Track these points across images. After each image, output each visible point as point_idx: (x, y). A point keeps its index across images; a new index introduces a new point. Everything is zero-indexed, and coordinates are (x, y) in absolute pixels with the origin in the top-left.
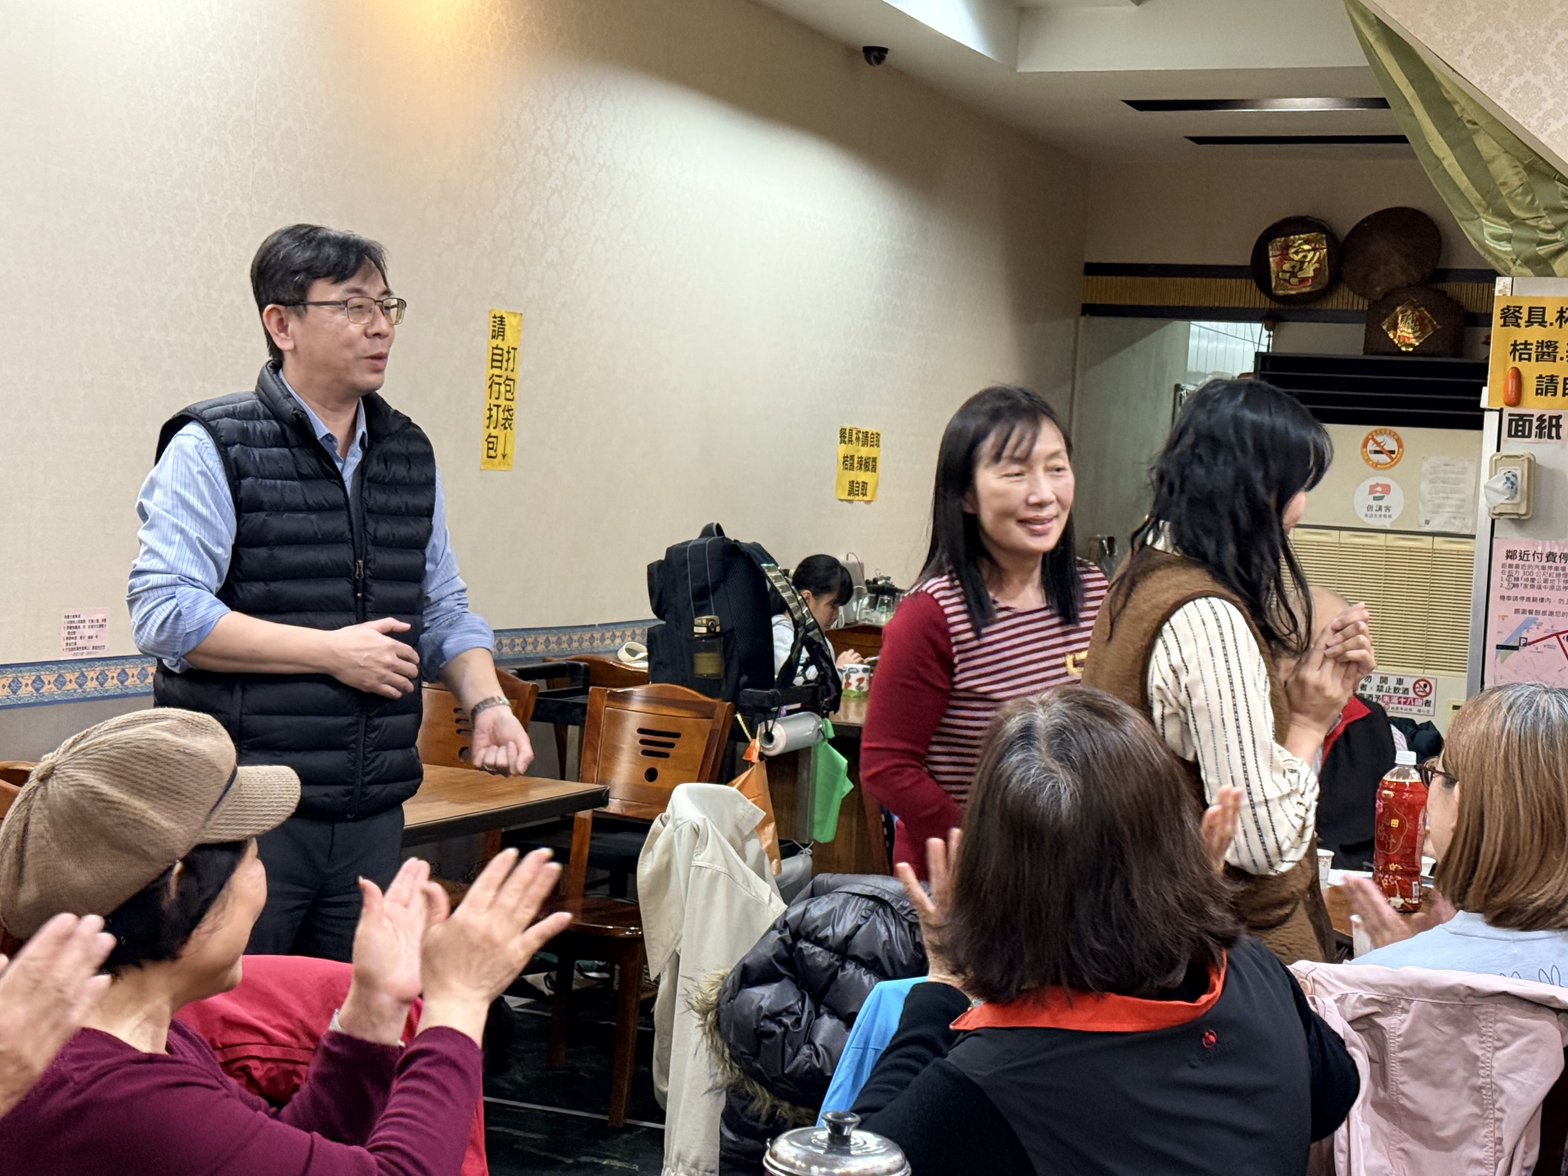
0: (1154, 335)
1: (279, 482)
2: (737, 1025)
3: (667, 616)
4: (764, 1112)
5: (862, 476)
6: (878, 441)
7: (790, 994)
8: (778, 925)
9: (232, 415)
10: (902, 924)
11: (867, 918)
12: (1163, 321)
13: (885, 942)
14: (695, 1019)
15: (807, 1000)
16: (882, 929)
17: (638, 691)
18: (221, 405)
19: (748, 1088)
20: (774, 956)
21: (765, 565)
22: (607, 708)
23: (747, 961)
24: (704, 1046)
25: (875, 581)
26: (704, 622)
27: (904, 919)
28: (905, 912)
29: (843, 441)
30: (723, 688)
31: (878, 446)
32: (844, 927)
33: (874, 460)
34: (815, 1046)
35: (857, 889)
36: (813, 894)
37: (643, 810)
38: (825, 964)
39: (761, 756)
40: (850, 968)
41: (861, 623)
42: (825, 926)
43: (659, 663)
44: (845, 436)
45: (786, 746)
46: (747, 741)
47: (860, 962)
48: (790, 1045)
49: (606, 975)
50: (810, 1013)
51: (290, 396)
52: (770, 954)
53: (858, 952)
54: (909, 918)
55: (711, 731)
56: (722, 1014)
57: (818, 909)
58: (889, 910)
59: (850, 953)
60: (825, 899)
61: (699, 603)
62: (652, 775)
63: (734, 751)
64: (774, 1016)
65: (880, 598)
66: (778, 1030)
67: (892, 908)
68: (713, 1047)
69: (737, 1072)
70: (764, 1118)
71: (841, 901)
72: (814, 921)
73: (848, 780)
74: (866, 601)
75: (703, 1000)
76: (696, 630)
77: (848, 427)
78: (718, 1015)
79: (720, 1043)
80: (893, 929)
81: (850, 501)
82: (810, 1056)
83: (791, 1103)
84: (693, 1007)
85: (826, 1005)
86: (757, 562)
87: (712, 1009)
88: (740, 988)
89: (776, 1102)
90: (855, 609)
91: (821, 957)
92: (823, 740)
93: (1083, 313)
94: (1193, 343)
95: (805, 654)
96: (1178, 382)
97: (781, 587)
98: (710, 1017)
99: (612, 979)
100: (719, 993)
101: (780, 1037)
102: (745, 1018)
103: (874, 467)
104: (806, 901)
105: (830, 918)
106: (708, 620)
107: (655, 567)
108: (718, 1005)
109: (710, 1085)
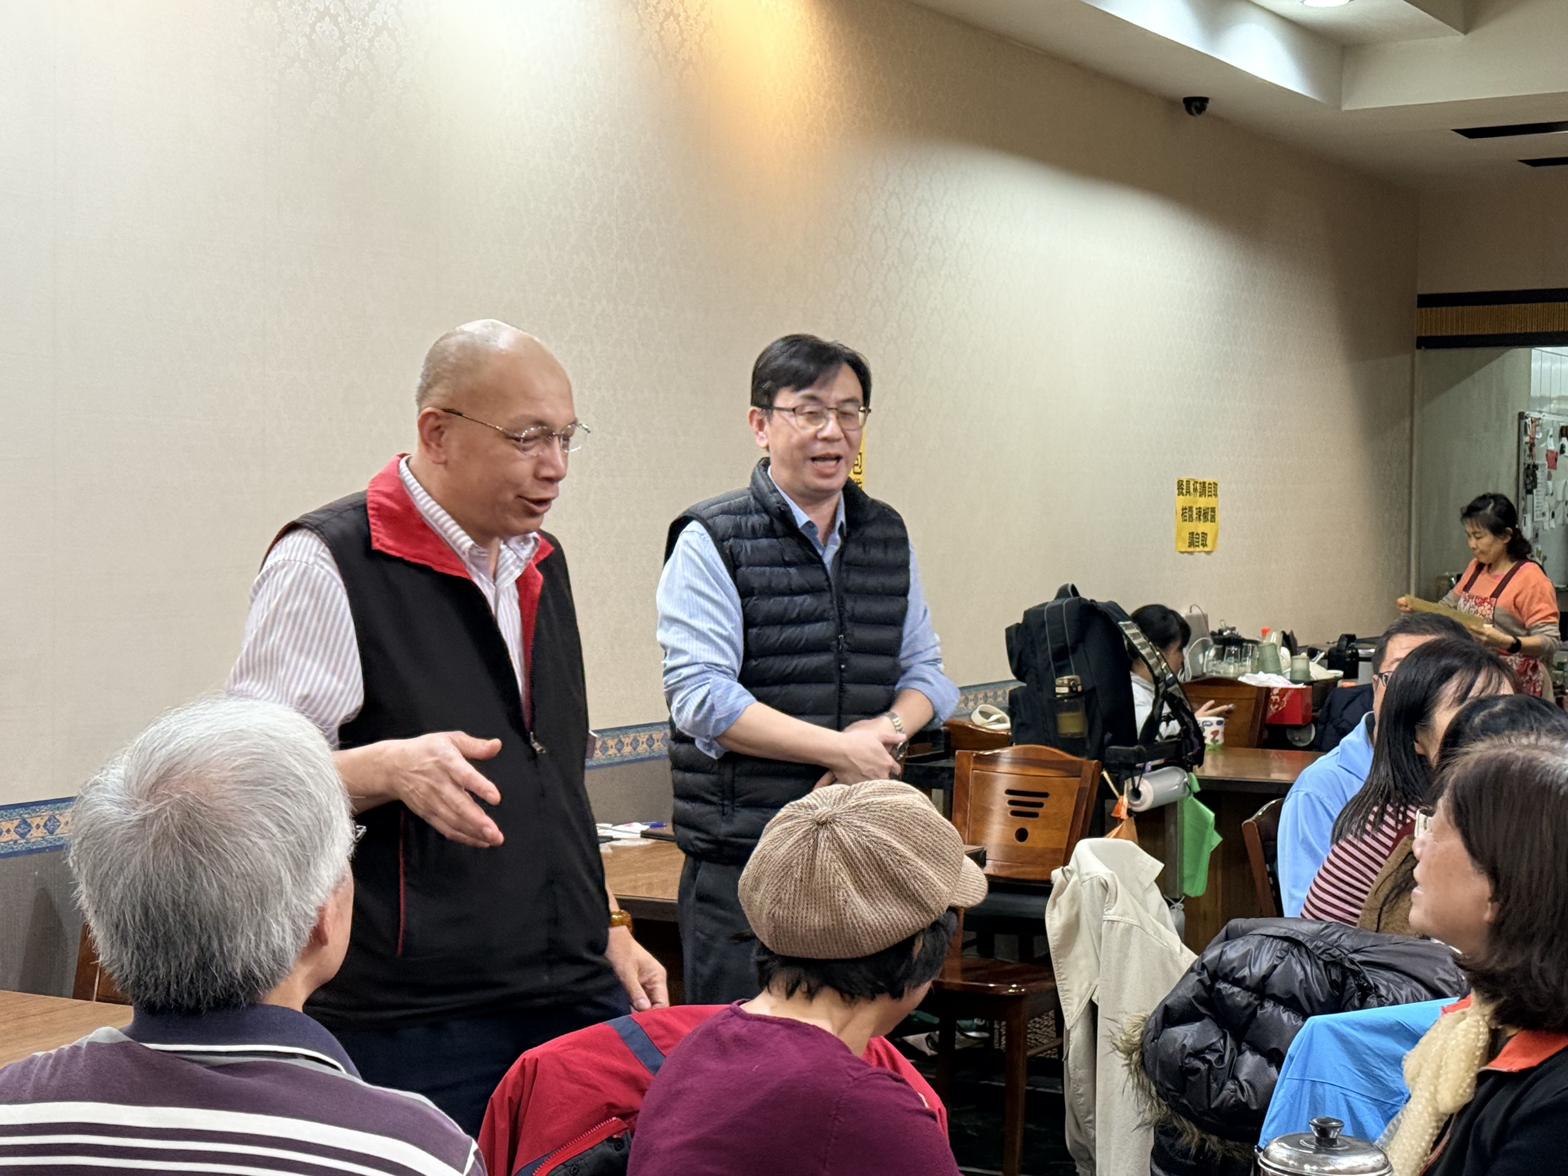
0: (1494, 364)
1: (768, 569)
2: (1163, 1064)
3: (1028, 678)
4: (1193, 1145)
5: (1201, 527)
6: (1216, 491)
7: (1212, 1033)
8: (1196, 968)
9: (725, 512)
10: (1317, 964)
11: (1282, 958)
12: (1501, 349)
13: (1301, 981)
14: (1120, 1059)
15: (1228, 1038)
16: (1298, 969)
17: (1006, 753)
18: (719, 502)
19: (1176, 1124)
20: (1194, 997)
21: (1121, 623)
22: (973, 772)
23: (1168, 1002)
24: (1130, 1084)
25: (1221, 632)
26: (1066, 682)
27: (1319, 958)
28: (1320, 951)
29: (1180, 493)
30: (1088, 746)
31: (1216, 495)
32: (1260, 968)
33: (1213, 510)
34: (1239, 1082)
35: (1271, 931)
36: (1227, 938)
37: (1015, 870)
38: (1244, 1003)
39: (1130, 812)
40: (1269, 1006)
41: (1208, 675)
42: (1242, 967)
43: (1022, 724)
44: (1182, 488)
45: (1153, 802)
46: (1115, 798)
47: (1278, 1000)
48: (1215, 1080)
49: (986, 1035)
50: (1232, 1050)
51: (776, 491)
52: (1191, 996)
53: (1276, 991)
54: (1323, 957)
55: (1080, 789)
56: (1147, 1055)
57: (1234, 952)
58: (1304, 950)
59: (1269, 991)
60: (1240, 941)
61: (1059, 664)
62: (1022, 835)
63: (1103, 808)
64: (1197, 1054)
65: (1227, 649)
66: (1203, 1067)
67: (1306, 948)
68: (1140, 1086)
69: (1165, 1108)
70: (1193, 1151)
71: (1256, 943)
72: (1231, 962)
73: (1216, 834)
74: (1212, 653)
75: (1127, 1041)
76: (1058, 690)
77: (1185, 479)
78: (1142, 1054)
79: (1146, 1081)
80: (1308, 969)
81: (1191, 553)
82: (1235, 1091)
83: (1219, 1137)
84: (1118, 1048)
85: (1248, 1042)
86: (1114, 621)
87: (1136, 1049)
88: (1164, 1027)
89: (1204, 1136)
90: (1201, 661)
91: (1240, 997)
92: (1189, 795)
93: (1419, 347)
94: (1534, 366)
95: (1166, 710)
96: (1522, 410)
97: (1140, 644)
98: (1135, 1057)
99: (992, 1037)
100: (1142, 1034)
101: (1205, 1073)
102: (1170, 1056)
103: (1213, 517)
104: (1222, 944)
105: (1246, 959)
106: (1069, 680)
107: (1014, 631)
108: (1142, 1045)
109: (1139, 1121)
